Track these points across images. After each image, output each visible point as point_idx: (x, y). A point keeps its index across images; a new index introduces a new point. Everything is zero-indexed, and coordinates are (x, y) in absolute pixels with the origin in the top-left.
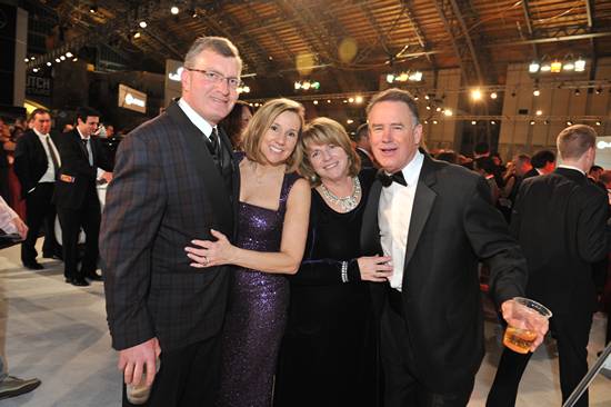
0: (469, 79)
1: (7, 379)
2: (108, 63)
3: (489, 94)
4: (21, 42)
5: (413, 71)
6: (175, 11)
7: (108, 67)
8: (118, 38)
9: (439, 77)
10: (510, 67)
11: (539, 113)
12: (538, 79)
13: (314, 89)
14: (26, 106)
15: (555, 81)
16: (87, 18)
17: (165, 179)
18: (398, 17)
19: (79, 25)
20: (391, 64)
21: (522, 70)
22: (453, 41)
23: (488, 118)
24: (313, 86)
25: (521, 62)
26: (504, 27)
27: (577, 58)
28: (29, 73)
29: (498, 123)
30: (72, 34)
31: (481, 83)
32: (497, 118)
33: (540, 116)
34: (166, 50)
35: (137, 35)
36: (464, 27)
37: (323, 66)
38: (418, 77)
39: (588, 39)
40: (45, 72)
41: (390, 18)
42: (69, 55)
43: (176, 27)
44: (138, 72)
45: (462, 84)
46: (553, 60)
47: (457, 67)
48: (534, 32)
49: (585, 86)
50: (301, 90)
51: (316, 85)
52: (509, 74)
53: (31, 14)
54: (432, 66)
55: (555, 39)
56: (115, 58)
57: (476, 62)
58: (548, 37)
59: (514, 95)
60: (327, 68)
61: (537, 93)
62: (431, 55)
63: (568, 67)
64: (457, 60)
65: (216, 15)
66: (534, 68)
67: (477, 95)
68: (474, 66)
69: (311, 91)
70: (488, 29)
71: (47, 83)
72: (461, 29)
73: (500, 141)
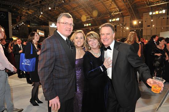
0: (133, 18)
1: (14, 109)
2: (33, 24)
3: (138, 22)
4: (10, 21)
5: (116, 18)
6: (50, 8)
7: (33, 25)
8: (35, 17)
9: (124, 19)
10: (144, 14)
11: (153, 26)
12: (152, 16)
13: (90, 26)
14: (13, 38)
15: (157, 16)
16: (26, 13)
17: (55, 52)
18: (111, 3)
19: (25, 15)
20: (110, 17)
21: (147, 14)
22: (127, 9)
23: (139, 29)
24: (89, 25)
25: (147, 12)
26: (141, 3)
27: (163, 9)
28: (13, 29)
29: (142, 30)
30: (23, 18)
31: (136, 19)
32: (142, 28)
33: (154, 27)
34: (48, 19)
35: (40, 16)
36: (130, 4)
37: (91, 19)
38: (118, 19)
39: (165, 4)
40: (17, 28)
41: (109, 4)
42: (23, 23)
43: (51, 13)
44: (41, 26)
45: (131, 20)
46: (156, 11)
47: (129, 15)
48: (150, 3)
49: (166, 17)
50: (86, 26)
51: (90, 24)
52: (144, 16)
53: (12, 13)
54: (122, 16)
55: (156, 5)
56: (35, 23)
57: (134, 13)
58: (154, 4)
59: (145, 22)
60: (93, 20)
61: (152, 20)
62: (121, 13)
63: (161, 12)
64: (129, 13)
65: (61, 8)
66: (151, 13)
67: (135, 23)
68: (133, 15)
69: (89, 26)
70: (137, 4)
71: (18, 31)
72: (129, 5)
73: (143, 35)
